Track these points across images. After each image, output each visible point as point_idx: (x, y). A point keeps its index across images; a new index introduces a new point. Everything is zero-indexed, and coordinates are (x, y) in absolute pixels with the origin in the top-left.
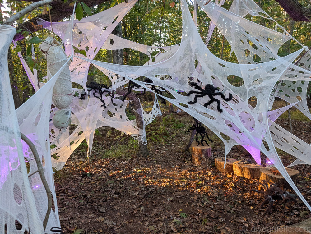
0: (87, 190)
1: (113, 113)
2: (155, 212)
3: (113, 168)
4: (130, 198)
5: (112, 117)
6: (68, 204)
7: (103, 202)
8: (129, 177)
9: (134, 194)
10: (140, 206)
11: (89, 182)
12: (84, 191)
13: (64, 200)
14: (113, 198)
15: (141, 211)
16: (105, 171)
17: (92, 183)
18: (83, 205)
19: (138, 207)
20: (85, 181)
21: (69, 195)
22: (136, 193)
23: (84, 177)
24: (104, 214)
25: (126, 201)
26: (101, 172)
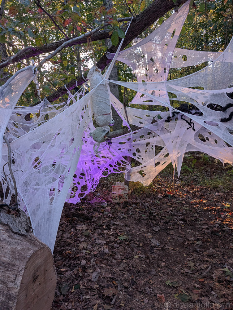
0: (158, 209)
1: (206, 137)
2: (211, 252)
3: (201, 196)
4: (195, 229)
5: (204, 141)
6: (132, 214)
7: (164, 223)
8: (211, 209)
9: (202, 227)
10: (198, 240)
11: (167, 203)
12: (156, 209)
13: (131, 210)
14: (175, 223)
15: (195, 245)
16: (189, 197)
17: (169, 204)
18: (143, 219)
19: (195, 240)
20: (162, 201)
21: (138, 208)
22: (204, 227)
23: (165, 198)
24: (155, 232)
25: (188, 230)
26: (184, 197)
